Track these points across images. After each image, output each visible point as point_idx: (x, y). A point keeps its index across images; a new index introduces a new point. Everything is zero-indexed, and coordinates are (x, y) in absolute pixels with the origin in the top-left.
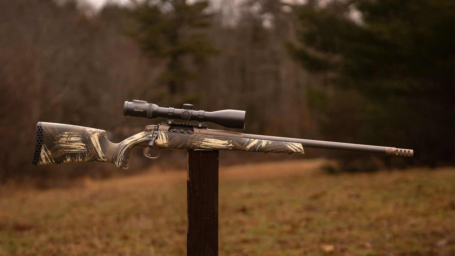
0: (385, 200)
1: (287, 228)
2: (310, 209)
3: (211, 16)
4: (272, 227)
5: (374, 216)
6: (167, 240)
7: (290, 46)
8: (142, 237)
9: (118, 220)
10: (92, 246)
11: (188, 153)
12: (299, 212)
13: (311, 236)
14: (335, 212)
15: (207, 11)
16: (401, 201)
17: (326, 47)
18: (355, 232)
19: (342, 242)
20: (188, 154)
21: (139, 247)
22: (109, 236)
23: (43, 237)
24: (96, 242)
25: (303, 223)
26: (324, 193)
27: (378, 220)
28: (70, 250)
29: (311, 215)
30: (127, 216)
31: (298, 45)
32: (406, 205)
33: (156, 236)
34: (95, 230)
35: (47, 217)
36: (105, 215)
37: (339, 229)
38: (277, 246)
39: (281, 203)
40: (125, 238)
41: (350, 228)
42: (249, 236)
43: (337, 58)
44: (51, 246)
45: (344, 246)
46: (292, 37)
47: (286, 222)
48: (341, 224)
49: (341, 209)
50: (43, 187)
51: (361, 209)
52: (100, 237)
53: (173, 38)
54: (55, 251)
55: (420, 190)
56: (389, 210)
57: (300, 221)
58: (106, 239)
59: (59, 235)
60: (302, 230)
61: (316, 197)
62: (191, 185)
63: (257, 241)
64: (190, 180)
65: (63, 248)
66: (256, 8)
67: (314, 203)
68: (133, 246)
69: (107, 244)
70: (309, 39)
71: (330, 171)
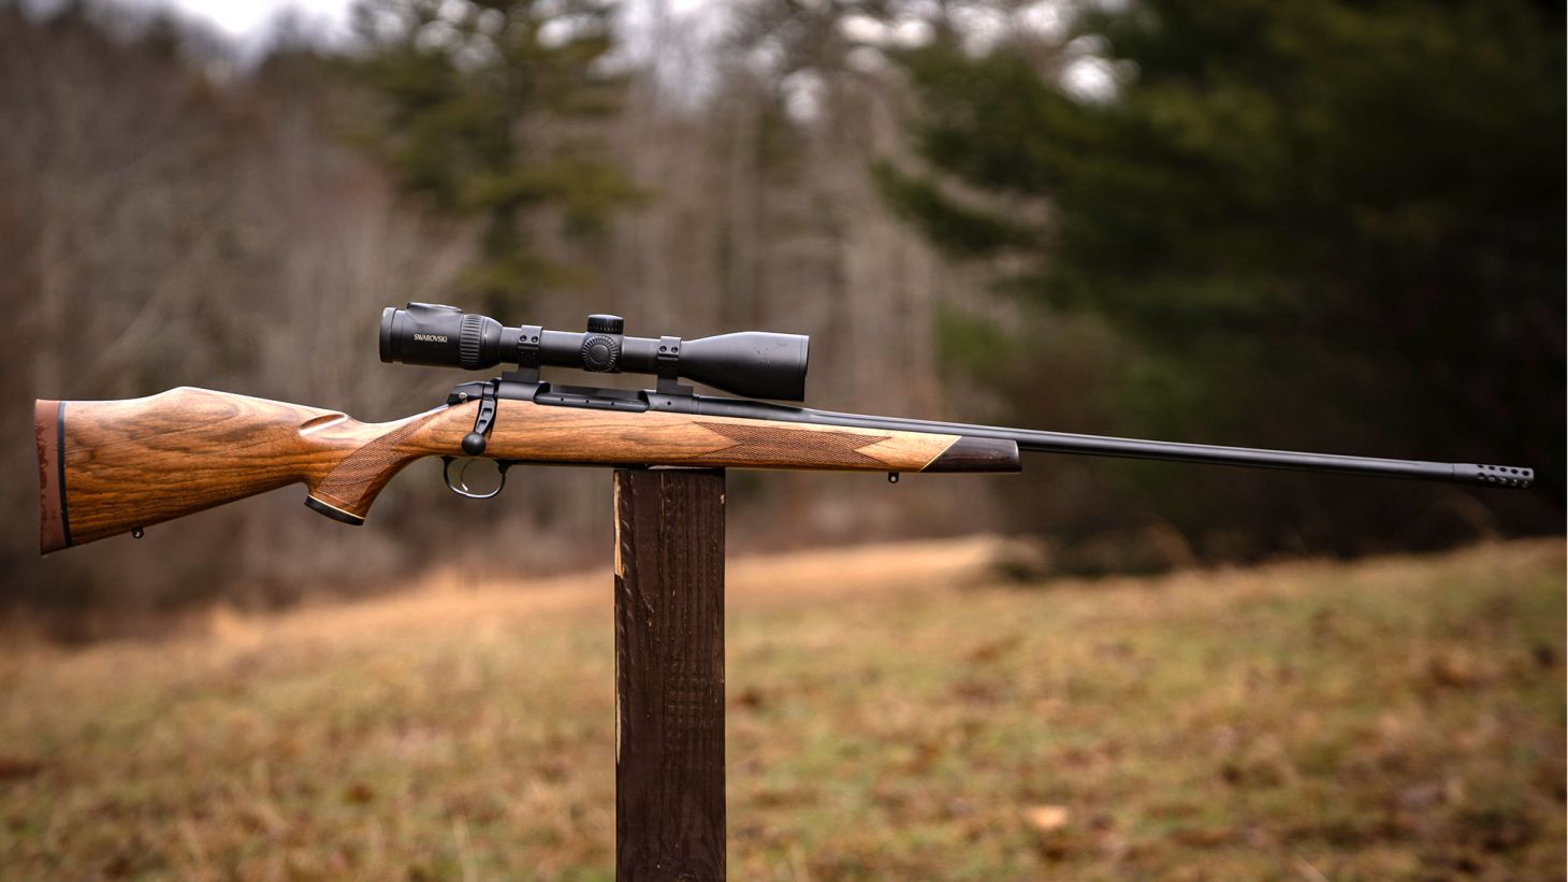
0: (1215, 662)
1: (902, 755)
2: (973, 692)
3: (621, 82)
4: (851, 753)
5: (1185, 712)
6: (503, 799)
7: (883, 174)
8: (418, 790)
9: (334, 737)
10: (252, 824)
11: (617, 478)
12: (937, 703)
13: (985, 781)
14: (1055, 704)
15: (609, 64)
16: (1267, 664)
17: (1000, 172)
18: (1131, 765)
19: (1090, 798)
20: (617, 483)
21: (409, 826)
22: (306, 791)
23: (81, 800)
24: (266, 811)
25: (954, 740)
26: (1012, 643)
27: (1201, 724)
28: (175, 838)
29: (979, 712)
30: (365, 725)
31: (913, 168)
32: (1285, 675)
33: (467, 787)
34: (259, 770)
35: (92, 734)
36: (289, 724)
37: (1076, 758)
38: (877, 815)
39: (872, 676)
40: (361, 796)
41: (1113, 751)
42: (783, 783)
43: (1035, 213)
44: (108, 829)
45: (1100, 810)
46: (889, 142)
47: (898, 738)
48: (1082, 741)
49: (1078, 691)
50: (72, 637)
51: (1137, 693)
52: (276, 794)
53: (499, 151)
54: (123, 842)
55: (1322, 627)
56: (1232, 692)
57: (944, 732)
58: (295, 803)
59: (139, 792)
60: (952, 763)
61: (986, 655)
62: (628, 590)
63: (808, 799)
64: (625, 574)
65: (152, 834)
66: (766, 56)
67: (986, 674)
68: (390, 823)
69: (304, 818)
70: (946, 149)
71: (1016, 575)
